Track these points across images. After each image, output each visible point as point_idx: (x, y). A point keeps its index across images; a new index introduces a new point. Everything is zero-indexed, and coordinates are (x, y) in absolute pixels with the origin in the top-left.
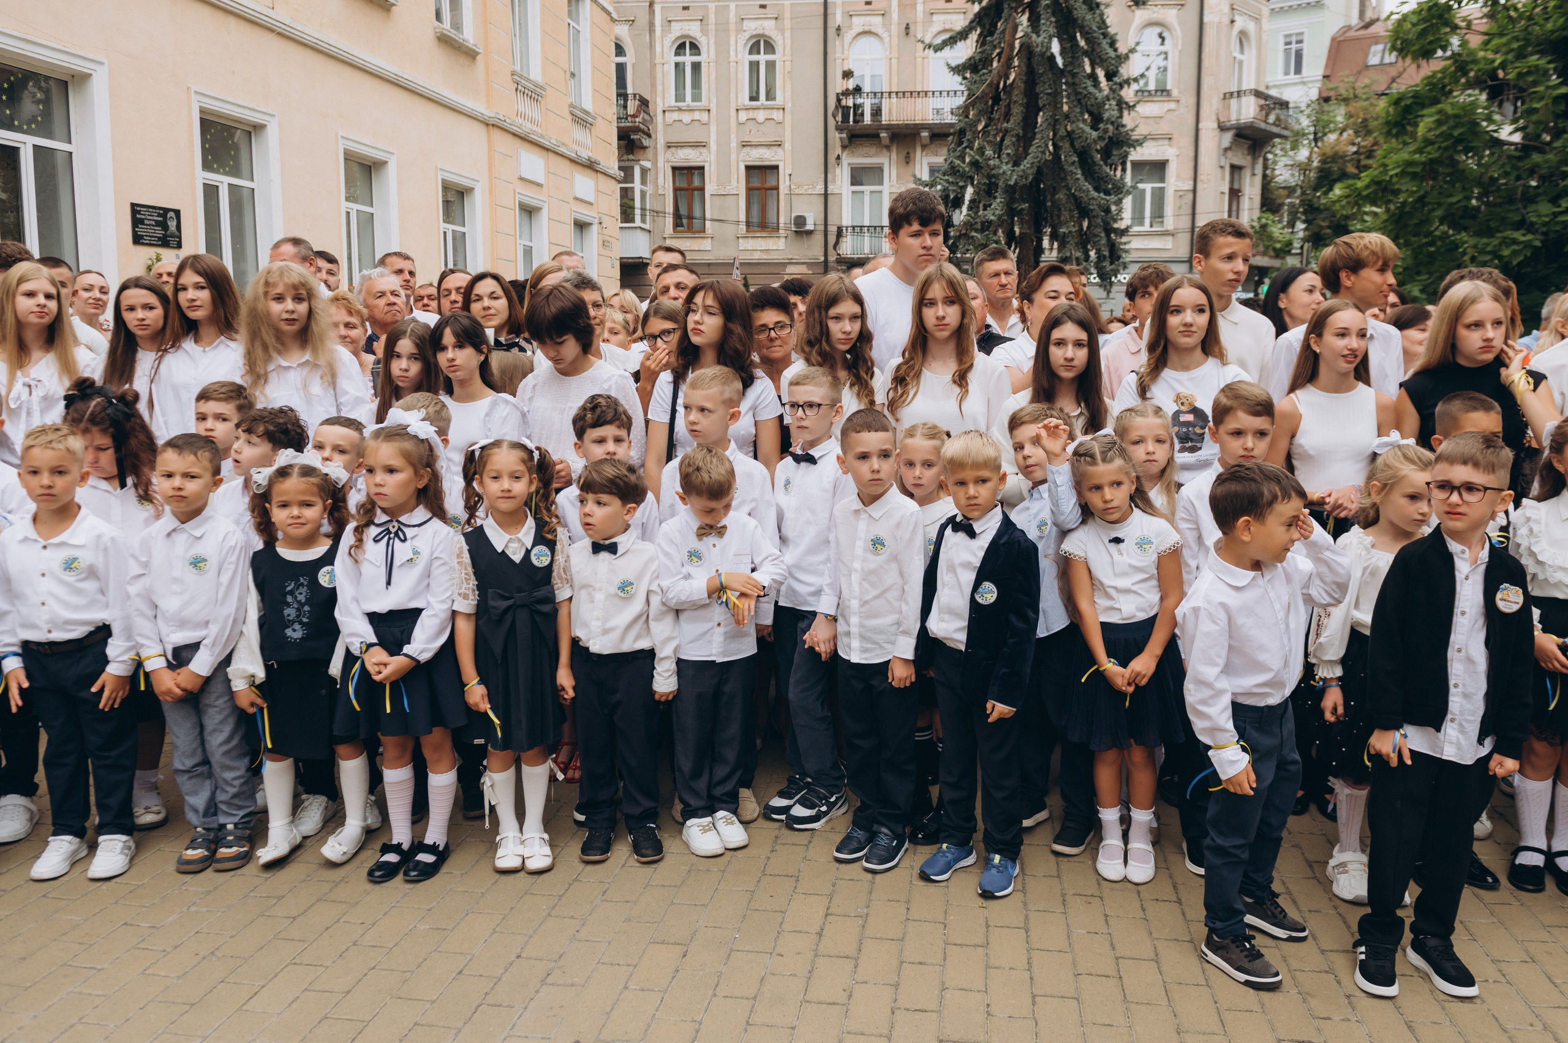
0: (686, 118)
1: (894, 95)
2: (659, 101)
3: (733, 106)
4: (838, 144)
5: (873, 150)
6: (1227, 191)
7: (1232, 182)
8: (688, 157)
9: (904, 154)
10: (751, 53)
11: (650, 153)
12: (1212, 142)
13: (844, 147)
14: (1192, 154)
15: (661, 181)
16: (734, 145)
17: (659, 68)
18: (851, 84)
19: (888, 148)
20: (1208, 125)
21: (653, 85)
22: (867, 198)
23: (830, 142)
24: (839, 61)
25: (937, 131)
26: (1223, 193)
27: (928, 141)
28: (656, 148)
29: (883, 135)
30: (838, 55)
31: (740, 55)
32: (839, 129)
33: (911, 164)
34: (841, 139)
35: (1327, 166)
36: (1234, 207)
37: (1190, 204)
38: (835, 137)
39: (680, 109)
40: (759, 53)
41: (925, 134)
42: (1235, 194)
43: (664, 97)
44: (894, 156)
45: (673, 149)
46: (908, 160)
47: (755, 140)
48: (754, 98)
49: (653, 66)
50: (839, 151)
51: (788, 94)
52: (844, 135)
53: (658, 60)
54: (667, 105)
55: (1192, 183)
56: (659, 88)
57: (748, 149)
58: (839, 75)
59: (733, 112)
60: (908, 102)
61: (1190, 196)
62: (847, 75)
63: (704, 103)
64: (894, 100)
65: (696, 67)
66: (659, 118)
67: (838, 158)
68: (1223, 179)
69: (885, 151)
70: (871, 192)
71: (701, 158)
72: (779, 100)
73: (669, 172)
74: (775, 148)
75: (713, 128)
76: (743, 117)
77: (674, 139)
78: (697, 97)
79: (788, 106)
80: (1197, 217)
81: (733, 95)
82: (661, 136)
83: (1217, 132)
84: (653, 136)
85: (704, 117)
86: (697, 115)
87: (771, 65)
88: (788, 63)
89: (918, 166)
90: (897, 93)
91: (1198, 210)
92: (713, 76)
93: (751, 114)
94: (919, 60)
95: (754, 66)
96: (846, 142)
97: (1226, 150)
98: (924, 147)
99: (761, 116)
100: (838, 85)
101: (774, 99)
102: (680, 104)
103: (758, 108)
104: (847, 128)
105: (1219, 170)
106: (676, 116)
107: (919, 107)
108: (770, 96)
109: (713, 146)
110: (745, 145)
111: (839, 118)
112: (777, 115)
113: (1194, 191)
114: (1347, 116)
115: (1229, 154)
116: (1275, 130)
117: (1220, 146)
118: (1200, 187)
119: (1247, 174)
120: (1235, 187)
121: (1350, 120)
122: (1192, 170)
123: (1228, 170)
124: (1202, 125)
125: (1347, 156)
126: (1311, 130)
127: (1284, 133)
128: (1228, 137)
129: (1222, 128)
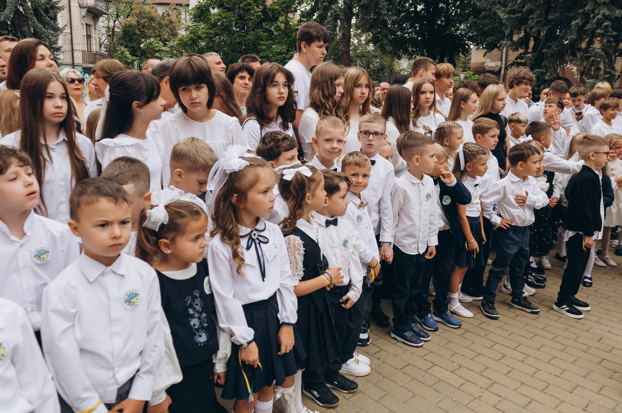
6: (85, 35)
7: (87, 31)
12: (77, 12)
14: (68, 17)
20: (75, 5)
26: (83, 36)
36: (89, 43)
37: (70, 39)
42: (89, 37)
55: (70, 30)
61: (70, 35)
68: (83, 29)
80: (74, 45)
83: (79, 8)
91: (74, 43)
97: (84, 16)
105: (81, 25)
113: (71, 33)
114: (132, 10)
115: (85, 19)
116: (104, 11)
117: (81, 14)
118: (74, 32)
119: (92, 28)
120: (89, 33)
121: (133, 11)
122: (69, 24)
123: (85, 26)
124: (71, 4)
125: (135, 26)
126: (115, 13)
127: (108, 13)
128: (84, 11)
129: (81, 7)
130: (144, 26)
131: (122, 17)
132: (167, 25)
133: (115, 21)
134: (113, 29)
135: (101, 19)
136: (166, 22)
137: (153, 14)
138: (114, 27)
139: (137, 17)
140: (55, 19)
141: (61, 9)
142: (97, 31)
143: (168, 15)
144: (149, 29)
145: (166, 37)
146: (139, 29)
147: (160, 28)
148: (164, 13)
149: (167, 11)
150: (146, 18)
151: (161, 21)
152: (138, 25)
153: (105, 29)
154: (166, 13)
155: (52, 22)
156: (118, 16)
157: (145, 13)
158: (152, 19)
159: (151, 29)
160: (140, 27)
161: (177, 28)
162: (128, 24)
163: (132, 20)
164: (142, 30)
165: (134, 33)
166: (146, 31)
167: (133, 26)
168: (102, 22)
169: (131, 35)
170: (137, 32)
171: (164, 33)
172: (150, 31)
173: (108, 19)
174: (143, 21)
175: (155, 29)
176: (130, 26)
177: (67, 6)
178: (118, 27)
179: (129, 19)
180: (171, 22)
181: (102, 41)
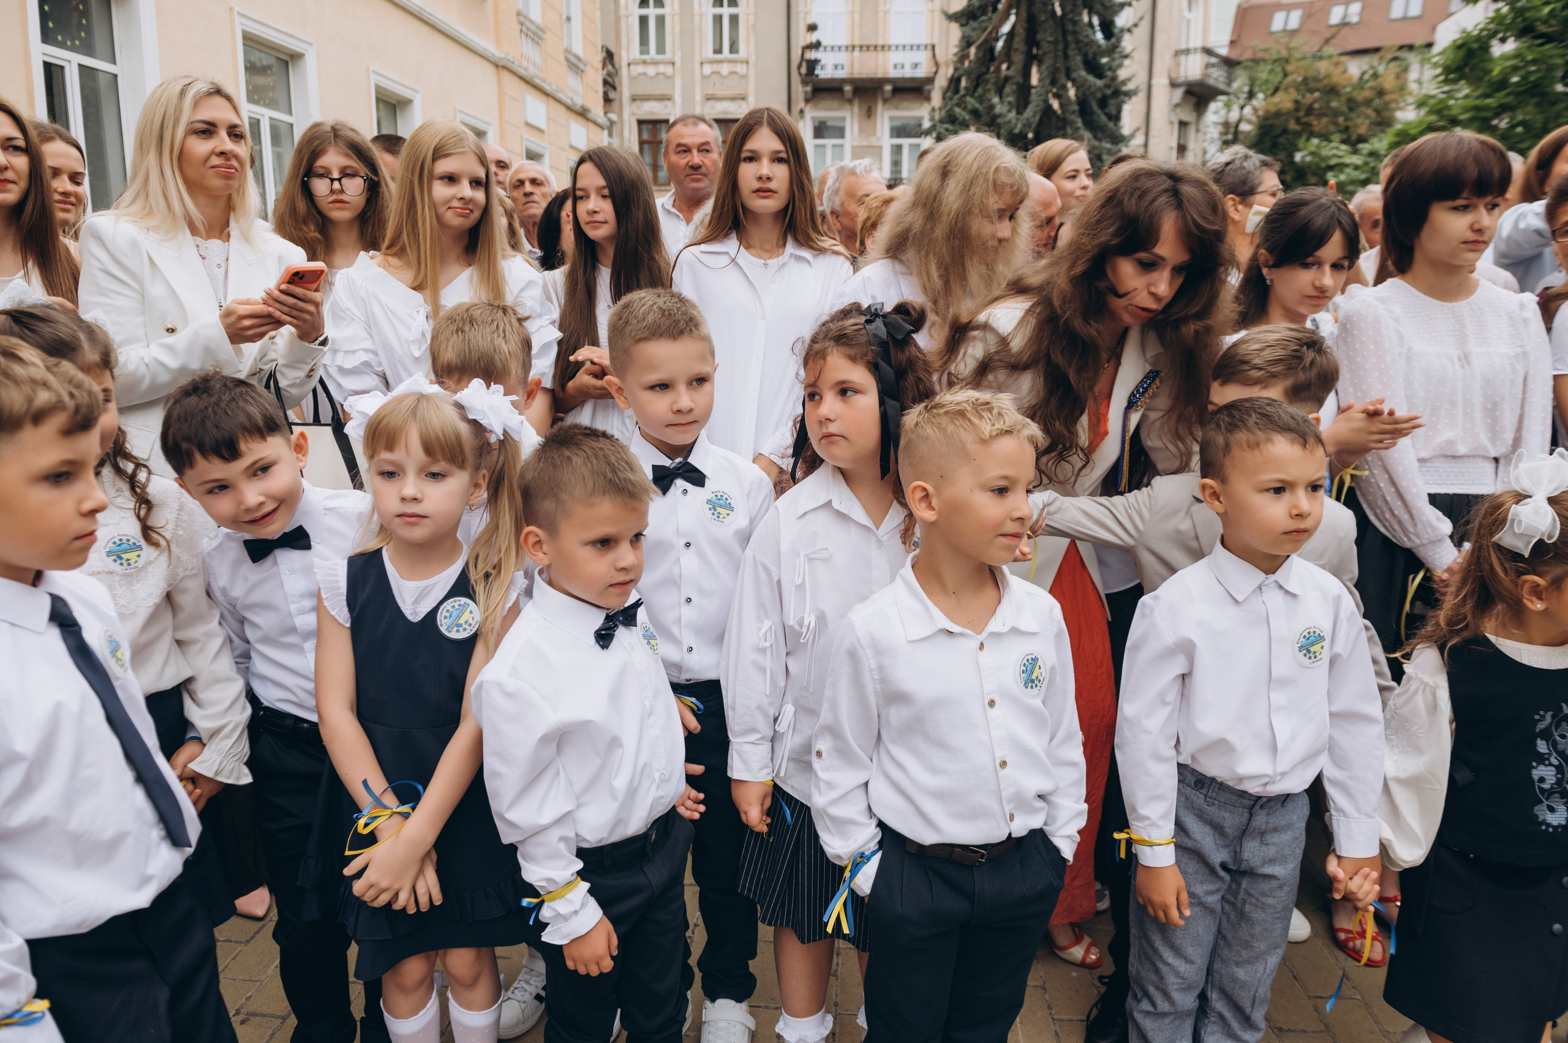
0: (651, 71)
1: (857, 49)
2: (624, 53)
3: (697, 59)
4: (801, 97)
5: (835, 104)
6: (1174, 144)
7: (1179, 137)
8: (653, 110)
9: (865, 108)
10: (714, 5)
11: (615, 106)
12: (1164, 98)
13: (807, 101)
14: (1144, 110)
15: (626, 134)
16: (698, 97)
17: (623, 21)
18: (813, 37)
19: (850, 101)
20: (1160, 82)
21: (618, 38)
22: (829, 152)
23: (793, 96)
24: (802, 15)
25: (899, 85)
26: (1171, 148)
27: (888, 95)
28: (621, 101)
29: (848, 88)
30: (801, 8)
31: (704, 8)
32: (804, 83)
33: (873, 118)
34: (806, 93)
35: (1270, 122)
38: (800, 91)
39: (644, 62)
40: (721, 5)
41: (888, 88)
42: (1183, 149)
43: (629, 51)
44: (856, 109)
45: (638, 103)
46: (870, 113)
47: (719, 93)
48: (718, 50)
49: (618, 19)
50: (801, 104)
51: (752, 47)
52: (809, 89)
53: (622, 12)
54: (631, 57)
55: (1143, 138)
56: (624, 41)
57: (711, 103)
58: (802, 28)
59: (697, 65)
60: (871, 55)
62: (812, 28)
63: (668, 55)
64: (857, 53)
65: (661, 20)
66: (624, 72)
67: (802, 111)
68: (1172, 134)
69: (847, 106)
70: (834, 146)
71: (666, 111)
72: (743, 51)
73: (635, 126)
74: (739, 102)
75: (678, 81)
76: (708, 69)
77: (640, 91)
78: (661, 49)
79: (752, 59)
81: (697, 48)
82: (626, 90)
83: (1168, 89)
84: (618, 88)
85: (669, 70)
86: (662, 68)
87: (734, 19)
88: (752, 17)
89: (879, 120)
90: (861, 47)
92: (677, 29)
93: (716, 67)
94: (881, 14)
95: (718, 19)
96: (810, 95)
97: (1177, 105)
98: (885, 101)
99: (725, 69)
100: (802, 38)
101: (737, 52)
102: (645, 57)
103: (721, 61)
104: (812, 81)
105: (1169, 126)
106: (640, 69)
107: (880, 62)
108: (733, 48)
109: (678, 98)
110: (709, 98)
111: (804, 70)
112: (741, 69)
113: (1146, 146)
114: (1286, 75)
115: (1179, 110)
116: (1222, 86)
117: (1170, 101)
118: (1151, 141)
119: (1192, 130)
120: (1182, 142)
121: (1289, 79)
122: (1144, 125)
123: (1176, 126)
124: (1154, 81)
125: (1289, 113)
126: (1246, 89)
127: (1229, 90)
128: (1179, 93)
129: (1174, 85)
130: (1310, 111)
131: (1261, 96)
132: (1368, 102)
133: (1242, 108)
134: (1237, 126)
135: (1213, 106)
136: (1367, 94)
137: (1337, 78)
138: (1240, 121)
139: (1297, 90)
140: (1116, 118)
141: (1129, 94)
142: (1200, 135)
143: (1375, 76)
144: (1321, 115)
145: (1362, 130)
146: (1298, 120)
147: (1351, 109)
148: (1364, 73)
149: (1372, 67)
150: (1317, 90)
151: (1355, 93)
152: (1297, 110)
153: (1220, 128)
154: (1371, 72)
155: (1111, 124)
156: (1251, 95)
157: (1316, 79)
158: (1332, 91)
159: (1325, 115)
160: (1301, 114)
161: (1393, 106)
162: (1273, 109)
163: (1284, 101)
164: (1304, 120)
165: (1285, 131)
166: (1315, 123)
167: (1283, 114)
168: (1215, 112)
169: (1277, 137)
170: (1293, 126)
171: (1359, 121)
172: (1325, 120)
173: (1228, 106)
174: (1309, 98)
175: (1336, 113)
176: (1278, 114)
177: (1144, 87)
178: (1249, 122)
179: (1277, 99)
180: (1381, 93)
181: (1208, 156)
